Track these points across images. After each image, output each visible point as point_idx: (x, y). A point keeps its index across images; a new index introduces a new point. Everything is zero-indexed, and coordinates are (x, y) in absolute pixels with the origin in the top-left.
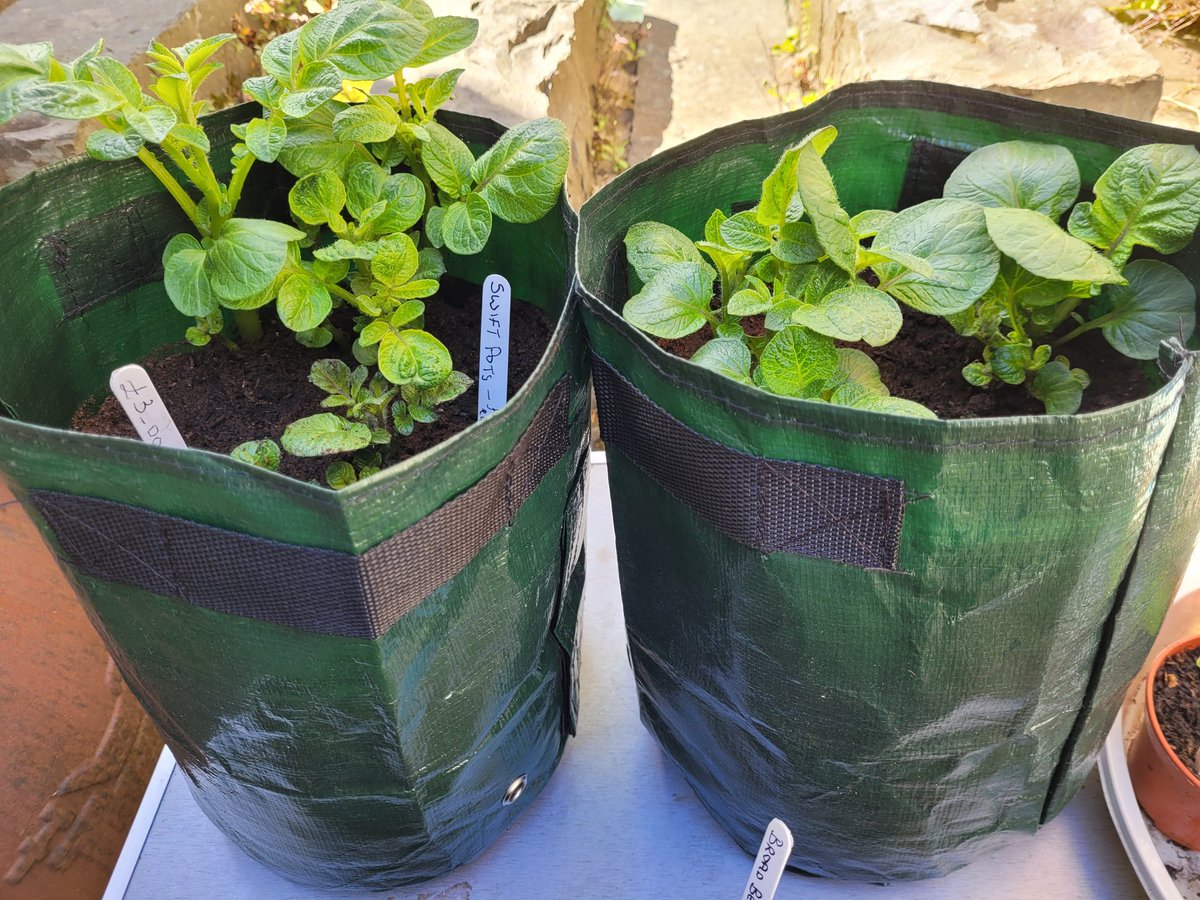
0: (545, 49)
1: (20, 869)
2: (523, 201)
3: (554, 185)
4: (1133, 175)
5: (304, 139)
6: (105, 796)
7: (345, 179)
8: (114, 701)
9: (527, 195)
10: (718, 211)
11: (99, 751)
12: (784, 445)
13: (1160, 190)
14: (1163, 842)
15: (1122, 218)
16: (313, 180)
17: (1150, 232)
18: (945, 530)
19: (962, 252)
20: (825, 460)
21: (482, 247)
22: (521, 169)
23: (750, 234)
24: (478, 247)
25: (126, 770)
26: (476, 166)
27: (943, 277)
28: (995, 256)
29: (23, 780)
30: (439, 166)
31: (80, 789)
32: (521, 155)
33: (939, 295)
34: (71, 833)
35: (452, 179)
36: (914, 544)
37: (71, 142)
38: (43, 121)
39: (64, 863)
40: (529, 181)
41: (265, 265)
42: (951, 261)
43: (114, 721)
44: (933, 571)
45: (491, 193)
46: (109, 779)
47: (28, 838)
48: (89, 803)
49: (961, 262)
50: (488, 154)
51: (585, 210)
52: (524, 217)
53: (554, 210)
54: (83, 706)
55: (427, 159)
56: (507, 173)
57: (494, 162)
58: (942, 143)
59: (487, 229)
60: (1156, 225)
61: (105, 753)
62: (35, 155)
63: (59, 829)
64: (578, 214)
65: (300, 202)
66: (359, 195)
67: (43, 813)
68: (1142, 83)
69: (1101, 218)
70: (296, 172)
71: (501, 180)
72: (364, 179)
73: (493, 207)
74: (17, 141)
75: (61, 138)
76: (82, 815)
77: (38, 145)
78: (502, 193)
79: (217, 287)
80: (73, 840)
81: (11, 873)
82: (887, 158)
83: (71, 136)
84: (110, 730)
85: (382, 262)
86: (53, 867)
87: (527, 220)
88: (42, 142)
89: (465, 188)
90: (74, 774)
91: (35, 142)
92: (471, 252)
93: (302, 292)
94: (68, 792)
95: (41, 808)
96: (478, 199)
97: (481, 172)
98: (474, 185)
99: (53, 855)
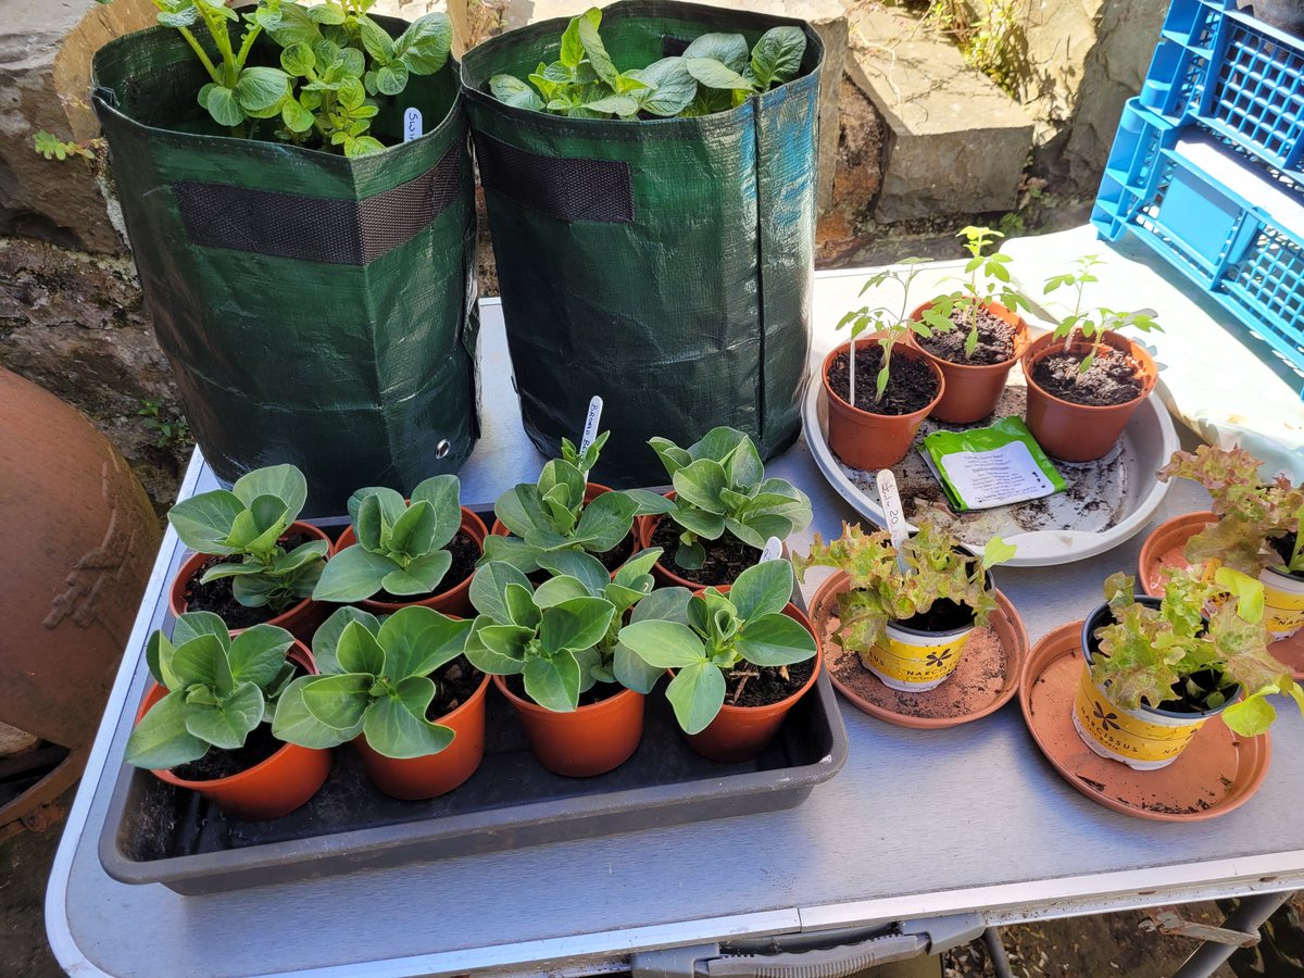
0: (427, 6)
1: (55, 617)
2: (426, 61)
3: (445, 50)
4: (770, 44)
5: (287, 25)
6: (112, 579)
7: (314, 50)
8: (111, 512)
9: (429, 57)
10: (542, 63)
11: (104, 544)
12: (571, 148)
13: (783, 50)
14: (846, 469)
15: (767, 69)
16: (294, 49)
17: (778, 74)
18: (653, 192)
19: (678, 84)
20: (592, 156)
21: (402, 89)
22: (425, 40)
23: (561, 74)
24: (401, 89)
25: (124, 564)
26: (395, 44)
27: (668, 97)
28: (695, 84)
29: (53, 551)
30: (372, 44)
31: (93, 568)
32: (423, 33)
33: (666, 106)
34: (89, 600)
35: (381, 53)
36: (641, 205)
37: (50, 71)
38: (22, 56)
39: (85, 622)
40: (430, 47)
41: (275, 89)
42: (671, 89)
43: (112, 525)
44: (654, 222)
45: (406, 58)
46: (113, 567)
47: (59, 596)
48: (100, 580)
49: (678, 89)
50: (402, 37)
51: (465, 58)
52: (428, 71)
53: (446, 64)
54: (90, 509)
55: (364, 39)
56: (415, 45)
57: (406, 40)
58: (680, 38)
59: (405, 79)
60: (782, 69)
61: (109, 546)
62: (20, 81)
63: (80, 594)
64: (461, 63)
65: (286, 62)
66: (323, 60)
67: (69, 578)
68: (834, 22)
69: (757, 69)
70: (282, 44)
71: (413, 50)
72: (325, 50)
73: (408, 67)
74: (5, 70)
75: (42, 68)
76: (96, 589)
77: (23, 73)
78: (413, 56)
79: (244, 104)
80: (91, 605)
81: (48, 620)
82: (651, 50)
83: (50, 67)
84: (110, 531)
85: (344, 92)
86: (77, 622)
87: (430, 73)
88: (27, 70)
89: (389, 59)
90: (88, 555)
91: (19, 70)
92: (395, 93)
93: (295, 111)
94: (85, 568)
95: (67, 575)
96: (398, 62)
97: (399, 47)
98: (394, 56)
99: (77, 614)
